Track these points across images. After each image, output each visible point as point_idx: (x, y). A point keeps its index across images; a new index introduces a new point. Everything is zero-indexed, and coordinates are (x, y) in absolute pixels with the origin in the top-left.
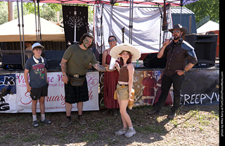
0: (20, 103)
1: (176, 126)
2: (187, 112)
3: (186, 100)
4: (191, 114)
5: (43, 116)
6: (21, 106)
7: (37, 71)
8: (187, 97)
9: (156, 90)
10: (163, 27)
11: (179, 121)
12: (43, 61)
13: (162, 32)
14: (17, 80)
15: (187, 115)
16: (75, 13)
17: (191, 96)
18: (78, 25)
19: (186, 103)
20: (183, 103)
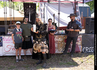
1: (82, 62)
2: (87, 56)
3: (87, 50)
4: (90, 57)
5: (20, 57)
7: (18, 35)
11: (84, 60)
12: (21, 30)
15: (87, 57)
16: (30, 7)
17: (89, 48)
18: (31, 13)
19: (87, 51)
20: (85, 52)
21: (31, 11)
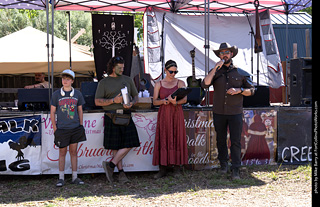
0: (46, 160)
3: (293, 155)
6: (47, 163)
7: (64, 107)
8: (295, 151)
9: (247, 139)
10: (256, 48)
13: (255, 55)
14: (43, 125)
16: (113, 26)
17: (300, 149)
18: (118, 46)
19: (294, 159)
20: (289, 160)
21: (118, 41)
